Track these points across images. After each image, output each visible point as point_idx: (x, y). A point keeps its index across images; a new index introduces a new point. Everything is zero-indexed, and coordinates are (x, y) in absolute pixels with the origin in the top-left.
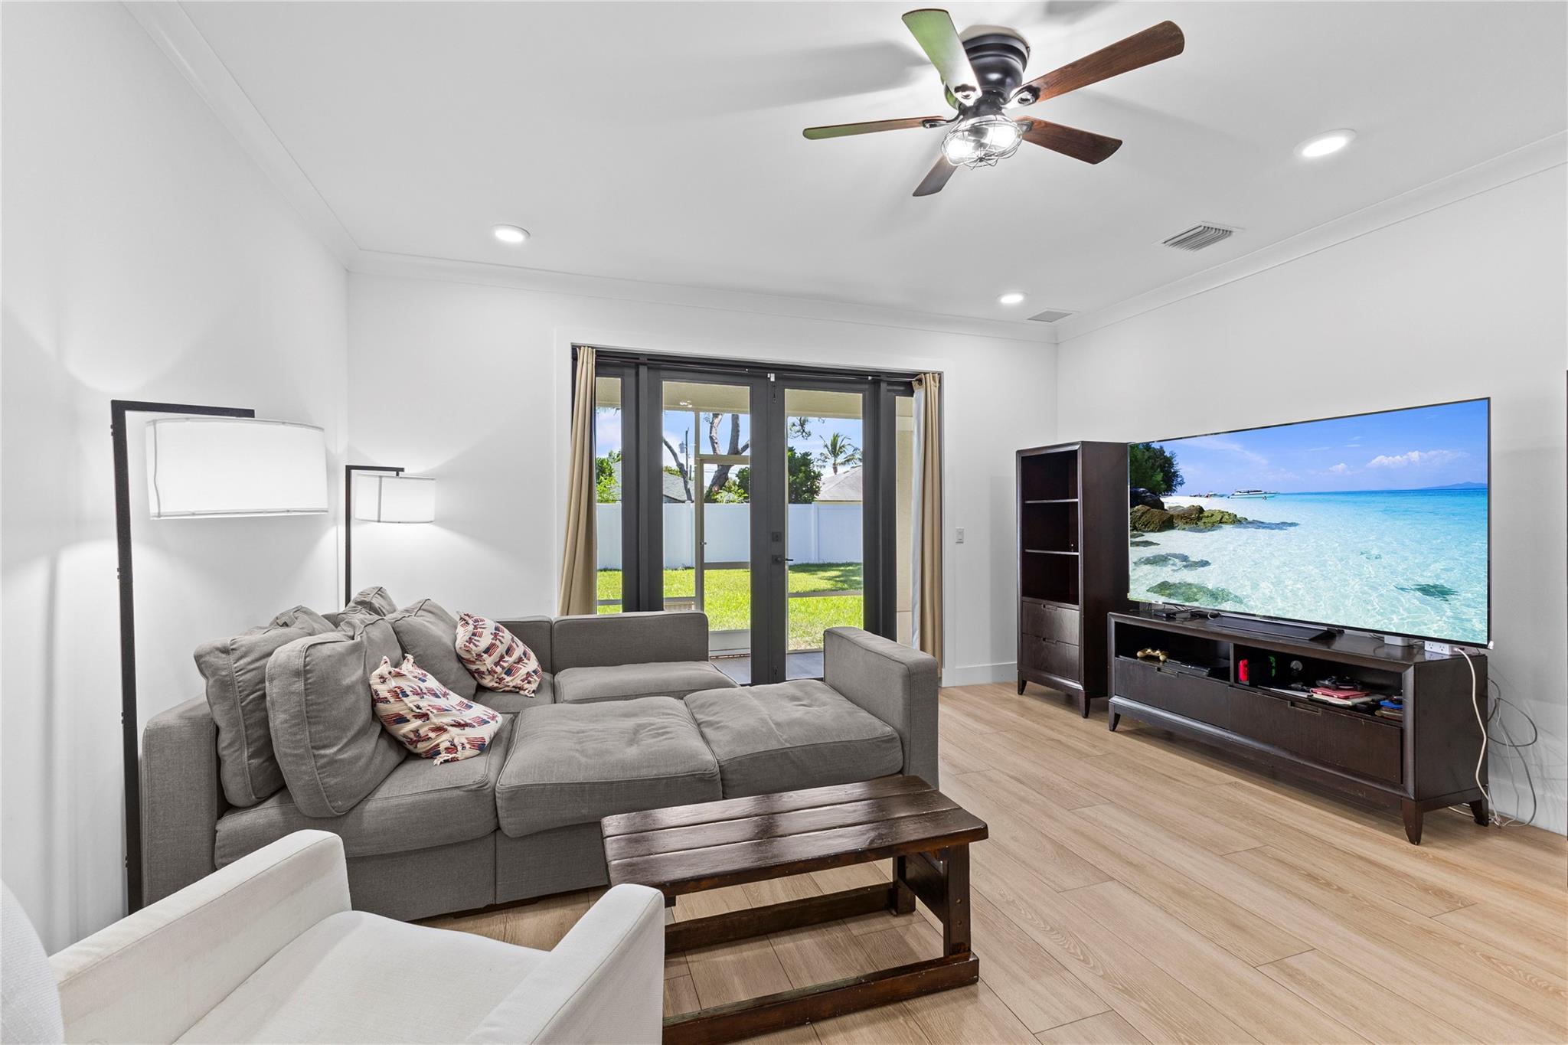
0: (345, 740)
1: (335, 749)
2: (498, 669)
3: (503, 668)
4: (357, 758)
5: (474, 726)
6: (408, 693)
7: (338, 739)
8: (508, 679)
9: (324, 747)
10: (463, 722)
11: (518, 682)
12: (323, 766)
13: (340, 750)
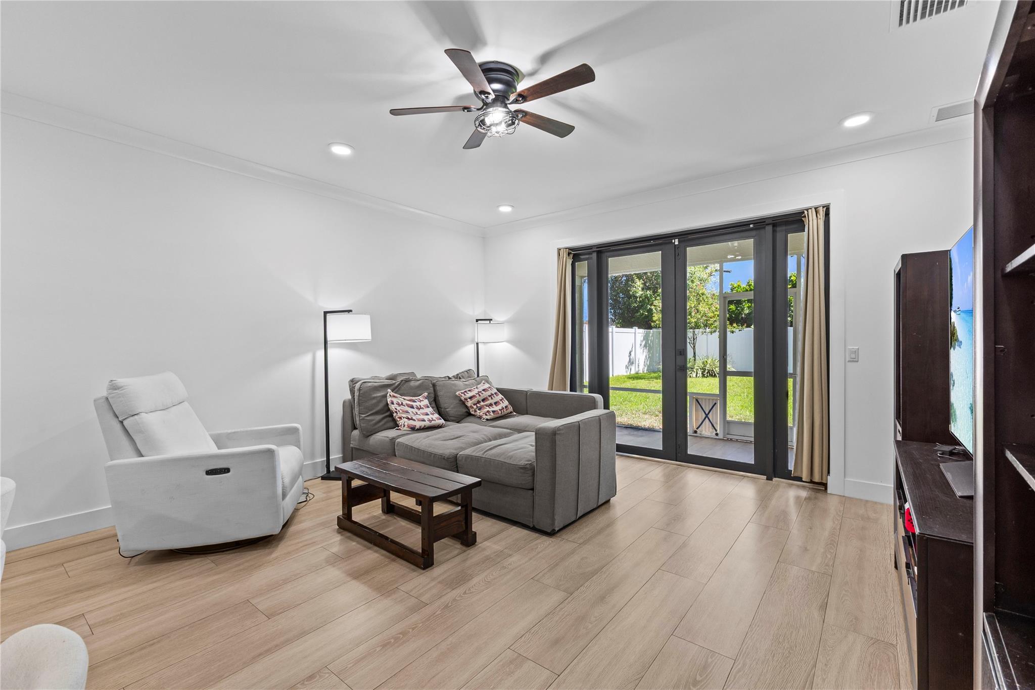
0: (369, 413)
1: (365, 415)
2: (475, 407)
3: (477, 407)
4: (373, 420)
5: (415, 421)
6: (395, 403)
7: (367, 413)
8: (478, 411)
9: (363, 414)
10: (410, 418)
11: (481, 414)
12: (361, 420)
13: (366, 416)
